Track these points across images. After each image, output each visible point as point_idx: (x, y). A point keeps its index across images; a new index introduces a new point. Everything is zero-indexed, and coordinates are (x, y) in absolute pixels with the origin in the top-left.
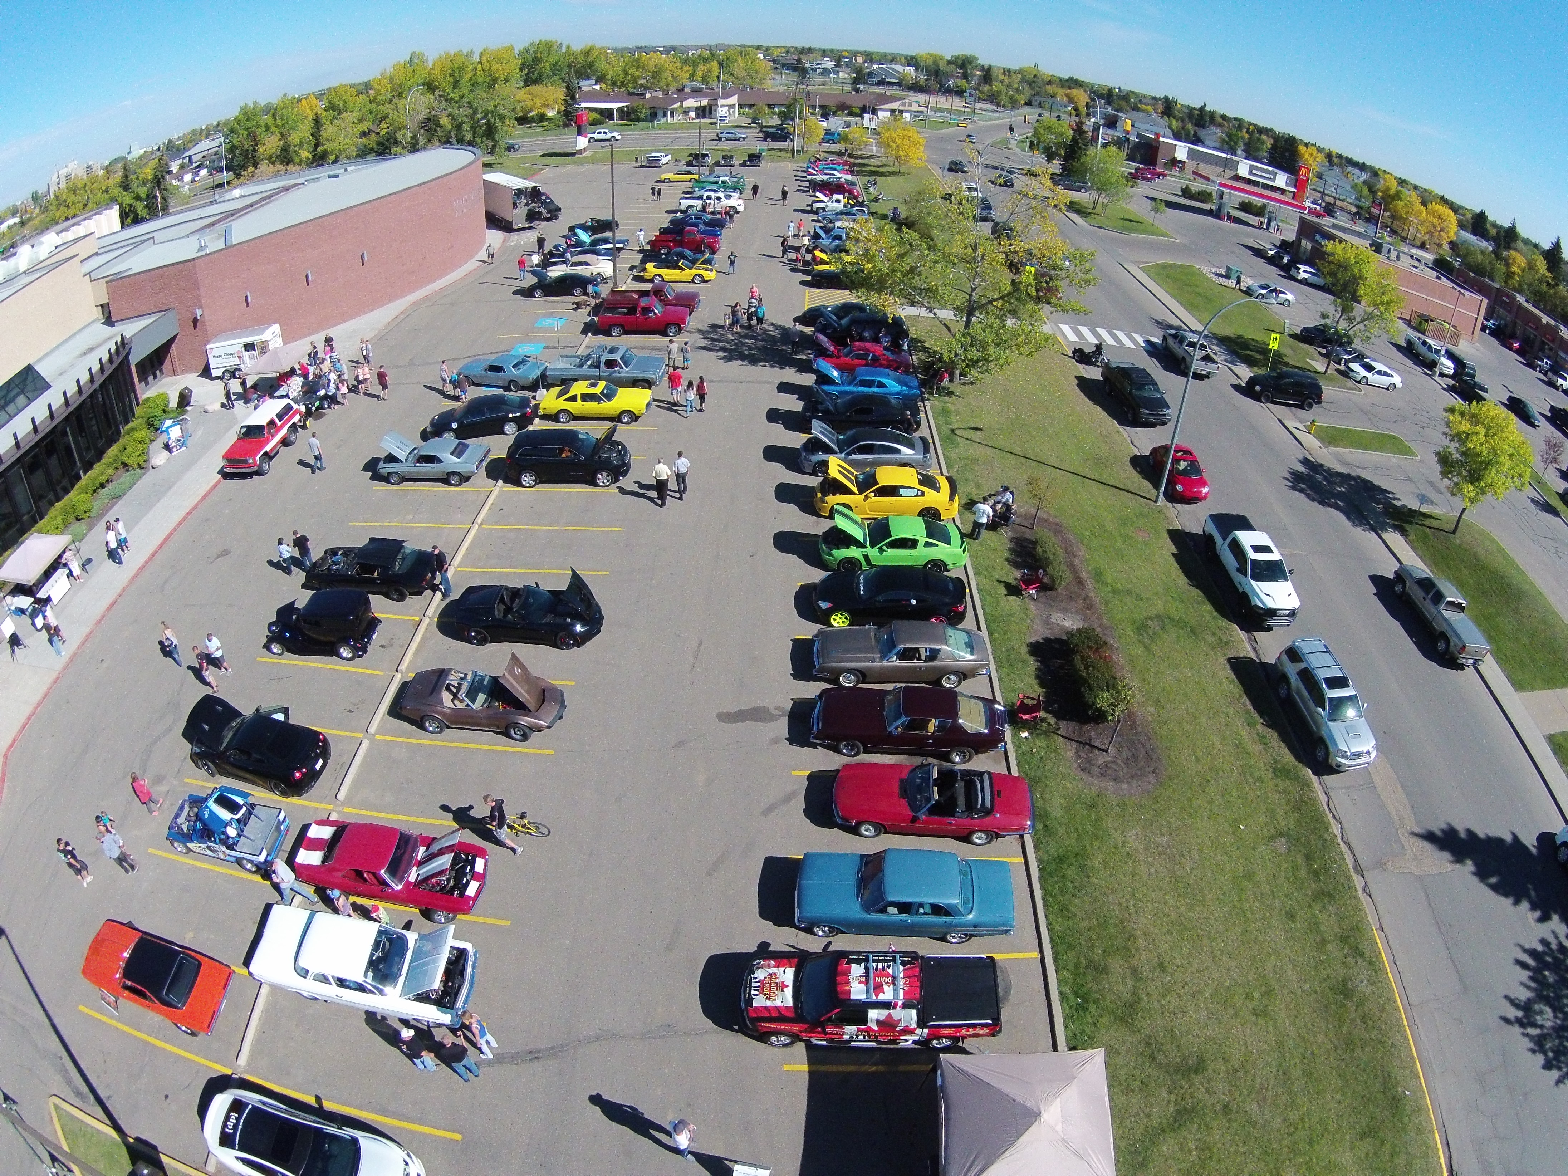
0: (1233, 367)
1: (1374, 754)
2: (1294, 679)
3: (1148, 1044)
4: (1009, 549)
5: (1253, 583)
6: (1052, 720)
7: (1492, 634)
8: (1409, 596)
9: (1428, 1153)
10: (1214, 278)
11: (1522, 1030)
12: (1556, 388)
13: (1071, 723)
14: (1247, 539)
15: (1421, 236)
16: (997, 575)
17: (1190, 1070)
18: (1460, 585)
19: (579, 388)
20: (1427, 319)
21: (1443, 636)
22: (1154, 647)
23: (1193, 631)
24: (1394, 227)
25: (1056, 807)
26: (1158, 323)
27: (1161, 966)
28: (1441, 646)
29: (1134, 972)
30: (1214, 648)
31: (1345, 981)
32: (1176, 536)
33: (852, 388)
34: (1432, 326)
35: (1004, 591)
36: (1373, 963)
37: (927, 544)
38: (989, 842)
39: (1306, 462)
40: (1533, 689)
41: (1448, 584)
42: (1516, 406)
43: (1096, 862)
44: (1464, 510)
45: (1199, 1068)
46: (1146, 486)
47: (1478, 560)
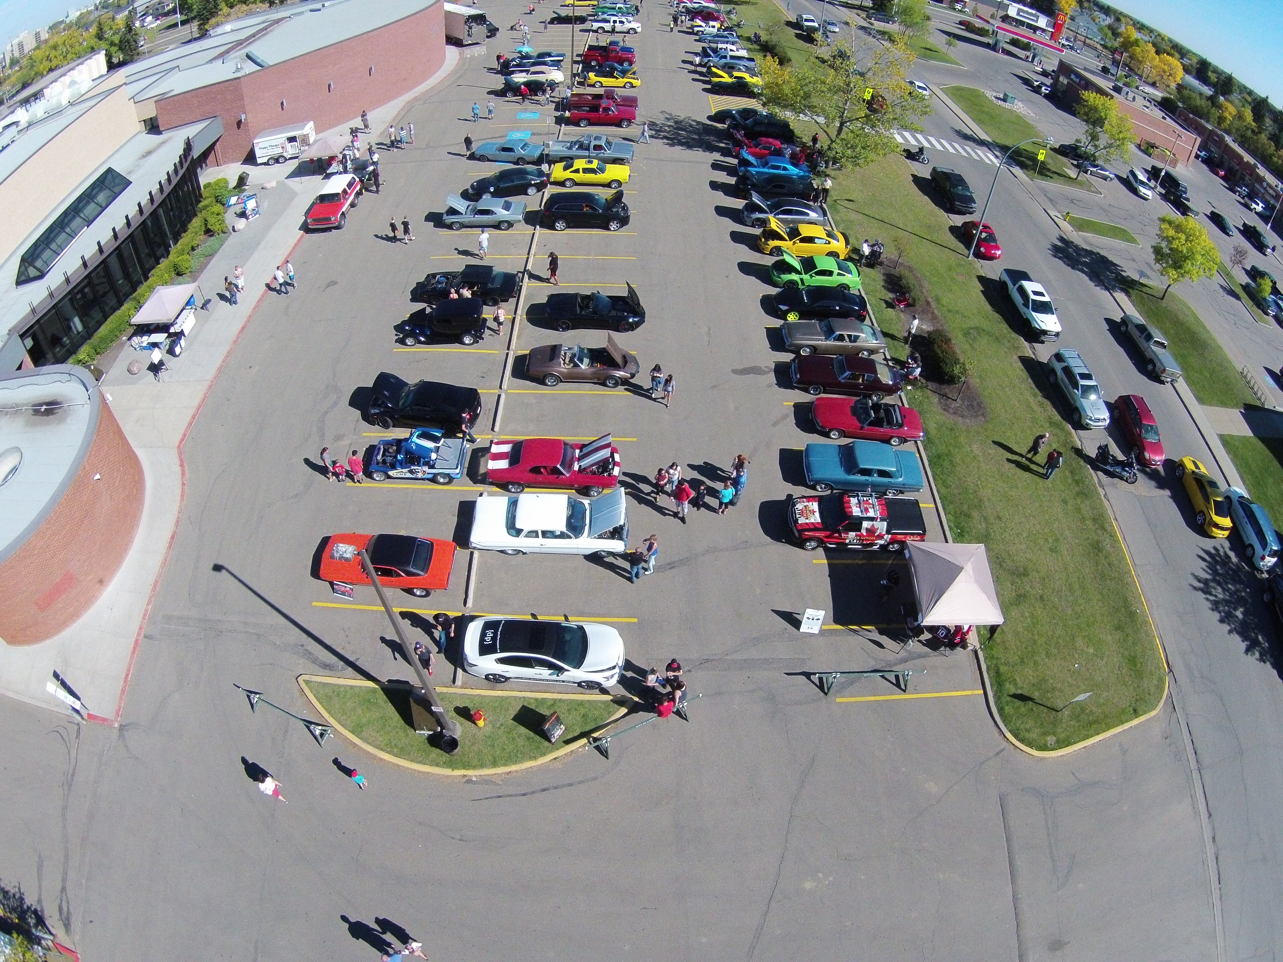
0: (1011, 169)
1: (1108, 421)
2: (1060, 373)
3: (997, 558)
4: (884, 280)
5: (1033, 313)
6: (924, 381)
7: (1186, 368)
8: (1130, 334)
9: (1153, 649)
10: (995, 101)
11: (1205, 596)
12: (1251, 210)
13: (934, 384)
14: (1026, 284)
15: (1154, 76)
16: (879, 295)
17: (1021, 574)
18: (1165, 333)
19: (580, 164)
20: (1153, 146)
21: (1151, 361)
22: (975, 346)
23: (997, 339)
24: (1131, 65)
25: (932, 426)
26: (956, 131)
27: (999, 518)
28: (1150, 367)
29: (985, 519)
30: (1010, 349)
31: (1098, 542)
32: (982, 279)
33: (766, 170)
34: (1156, 152)
35: (884, 305)
36: (1113, 536)
37: (839, 274)
38: (899, 445)
39: (1062, 239)
40: (1211, 405)
41: (1157, 331)
42: (1216, 219)
43: (958, 459)
44: (1169, 286)
45: (1025, 574)
46: (961, 247)
47: (1177, 318)
